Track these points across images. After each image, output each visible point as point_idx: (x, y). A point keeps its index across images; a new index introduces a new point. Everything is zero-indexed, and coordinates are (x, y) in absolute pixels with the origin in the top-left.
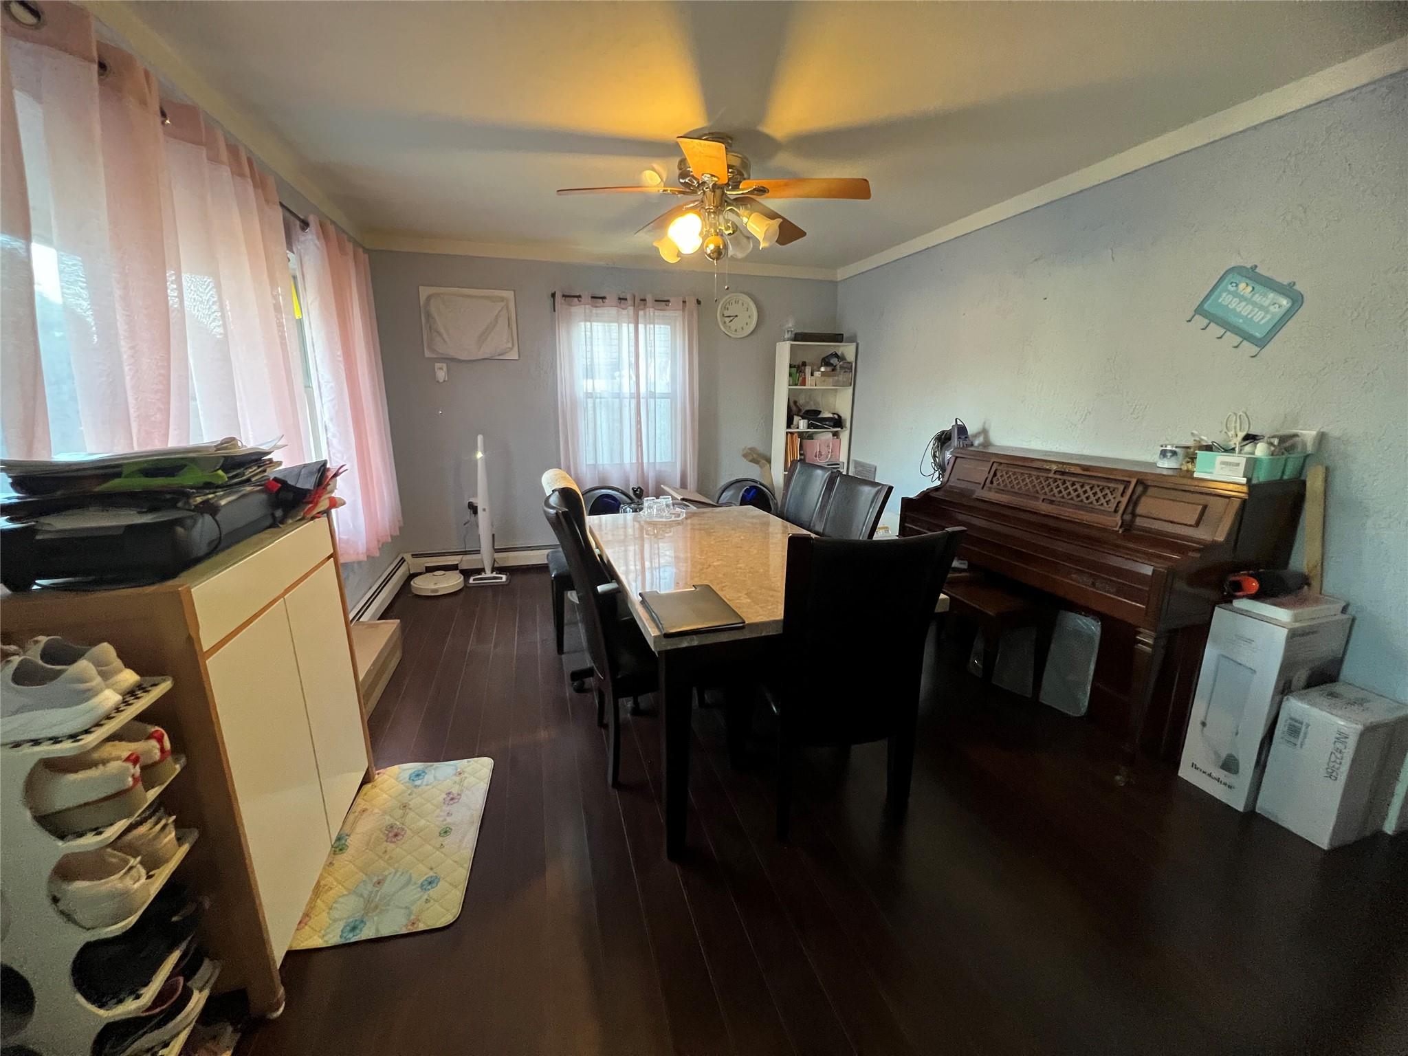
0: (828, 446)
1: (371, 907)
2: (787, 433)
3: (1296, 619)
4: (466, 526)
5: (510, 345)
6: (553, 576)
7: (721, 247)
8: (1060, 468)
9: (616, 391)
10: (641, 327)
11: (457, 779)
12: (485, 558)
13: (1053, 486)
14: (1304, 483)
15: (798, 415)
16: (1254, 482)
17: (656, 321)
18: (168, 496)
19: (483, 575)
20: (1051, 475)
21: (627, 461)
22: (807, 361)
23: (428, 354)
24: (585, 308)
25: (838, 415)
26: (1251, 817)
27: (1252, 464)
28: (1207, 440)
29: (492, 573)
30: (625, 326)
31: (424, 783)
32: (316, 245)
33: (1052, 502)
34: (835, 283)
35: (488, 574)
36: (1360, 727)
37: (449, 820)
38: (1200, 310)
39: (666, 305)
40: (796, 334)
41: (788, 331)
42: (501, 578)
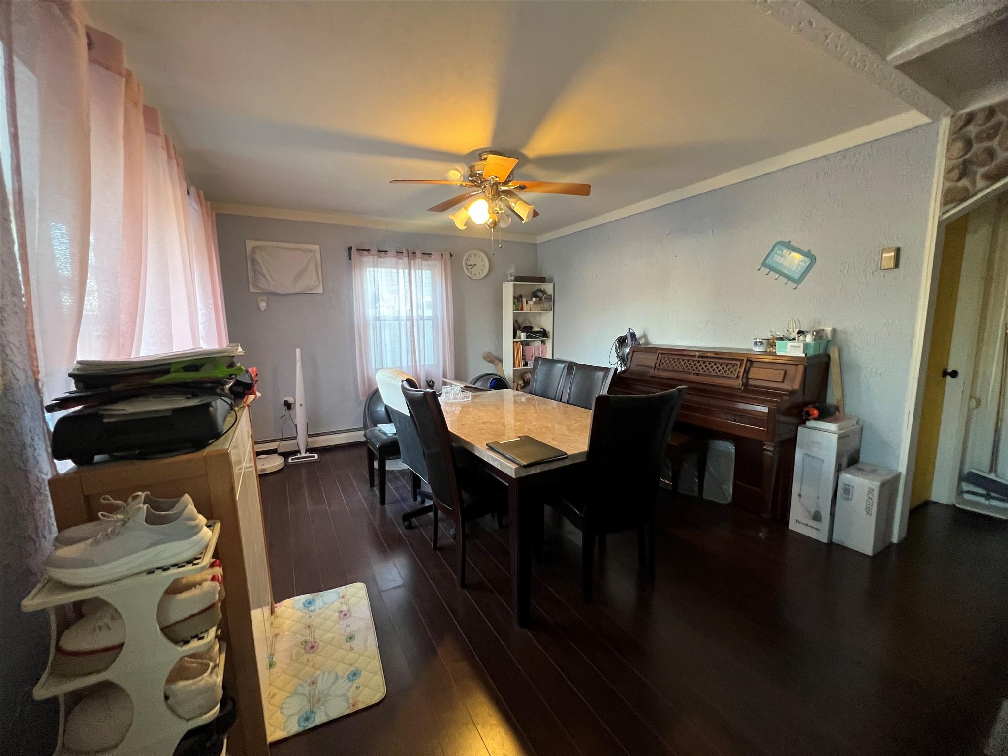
0: (539, 350)
1: (314, 701)
2: (514, 342)
3: (840, 429)
4: (283, 418)
5: (317, 284)
6: (378, 447)
7: (497, 221)
8: (701, 354)
9: (397, 315)
10: (413, 271)
11: (343, 601)
12: (302, 441)
13: (698, 365)
14: (829, 356)
15: (519, 330)
16: (808, 356)
17: (423, 268)
18: (209, 385)
19: (299, 456)
20: (696, 359)
21: (404, 364)
22: (522, 294)
23: (252, 290)
24: (373, 258)
25: (543, 329)
26: (831, 546)
27: (806, 346)
28: (780, 334)
29: (306, 453)
30: (401, 271)
31: (318, 607)
32: (194, 208)
33: (698, 374)
34: (535, 245)
35: (303, 454)
36: (878, 484)
37: (349, 630)
38: (764, 264)
39: (429, 257)
40: (516, 277)
41: (511, 275)
42: (314, 457)
